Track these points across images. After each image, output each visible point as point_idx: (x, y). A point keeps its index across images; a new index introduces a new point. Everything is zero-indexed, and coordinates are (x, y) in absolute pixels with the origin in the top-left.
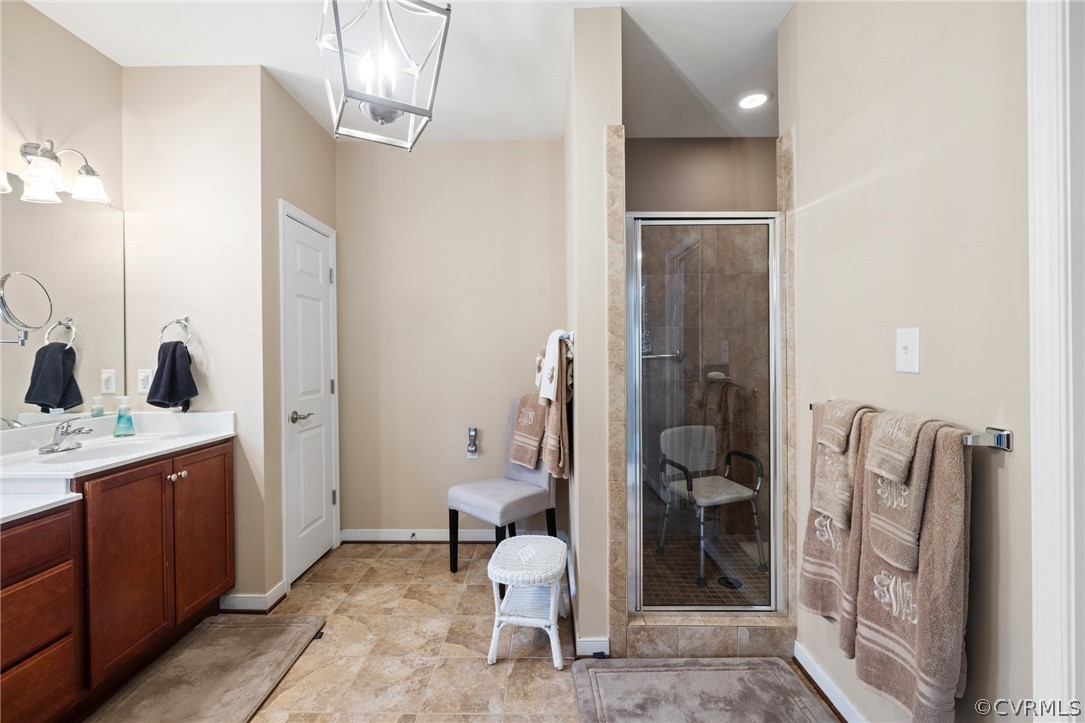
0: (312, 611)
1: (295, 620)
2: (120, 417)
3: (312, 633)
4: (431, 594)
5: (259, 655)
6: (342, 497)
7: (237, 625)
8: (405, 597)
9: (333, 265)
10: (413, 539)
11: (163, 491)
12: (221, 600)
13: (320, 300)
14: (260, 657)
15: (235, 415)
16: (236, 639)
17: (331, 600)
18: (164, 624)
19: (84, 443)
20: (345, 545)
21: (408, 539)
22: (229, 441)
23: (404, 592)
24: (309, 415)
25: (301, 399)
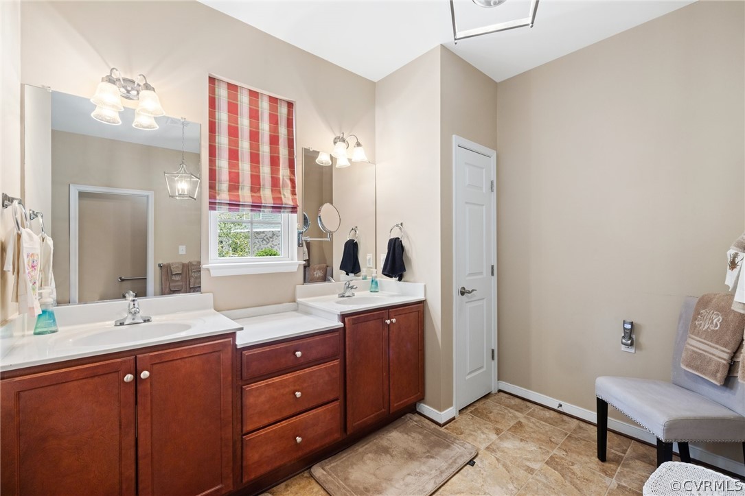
0: (470, 439)
1: (457, 441)
2: (372, 281)
3: (468, 459)
4: (574, 473)
5: (432, 457)
6: (499, 355)
7: (423, 427)
8: (547, 463)
9: (494, 178)
10: (560, 409)
11: (383, 330)
12: (417, 405)
13: (483, 205)
14: (431, 460)
15: (425, 286)
16: (421, 437)
17: (483, 436)
18: (383, 410)
19: (356, 294)
20: (502, 393)
21: (556, 407)
22: (422, 302)
23: (547, 458)
24: (473, 290)
25: (468, 278)
